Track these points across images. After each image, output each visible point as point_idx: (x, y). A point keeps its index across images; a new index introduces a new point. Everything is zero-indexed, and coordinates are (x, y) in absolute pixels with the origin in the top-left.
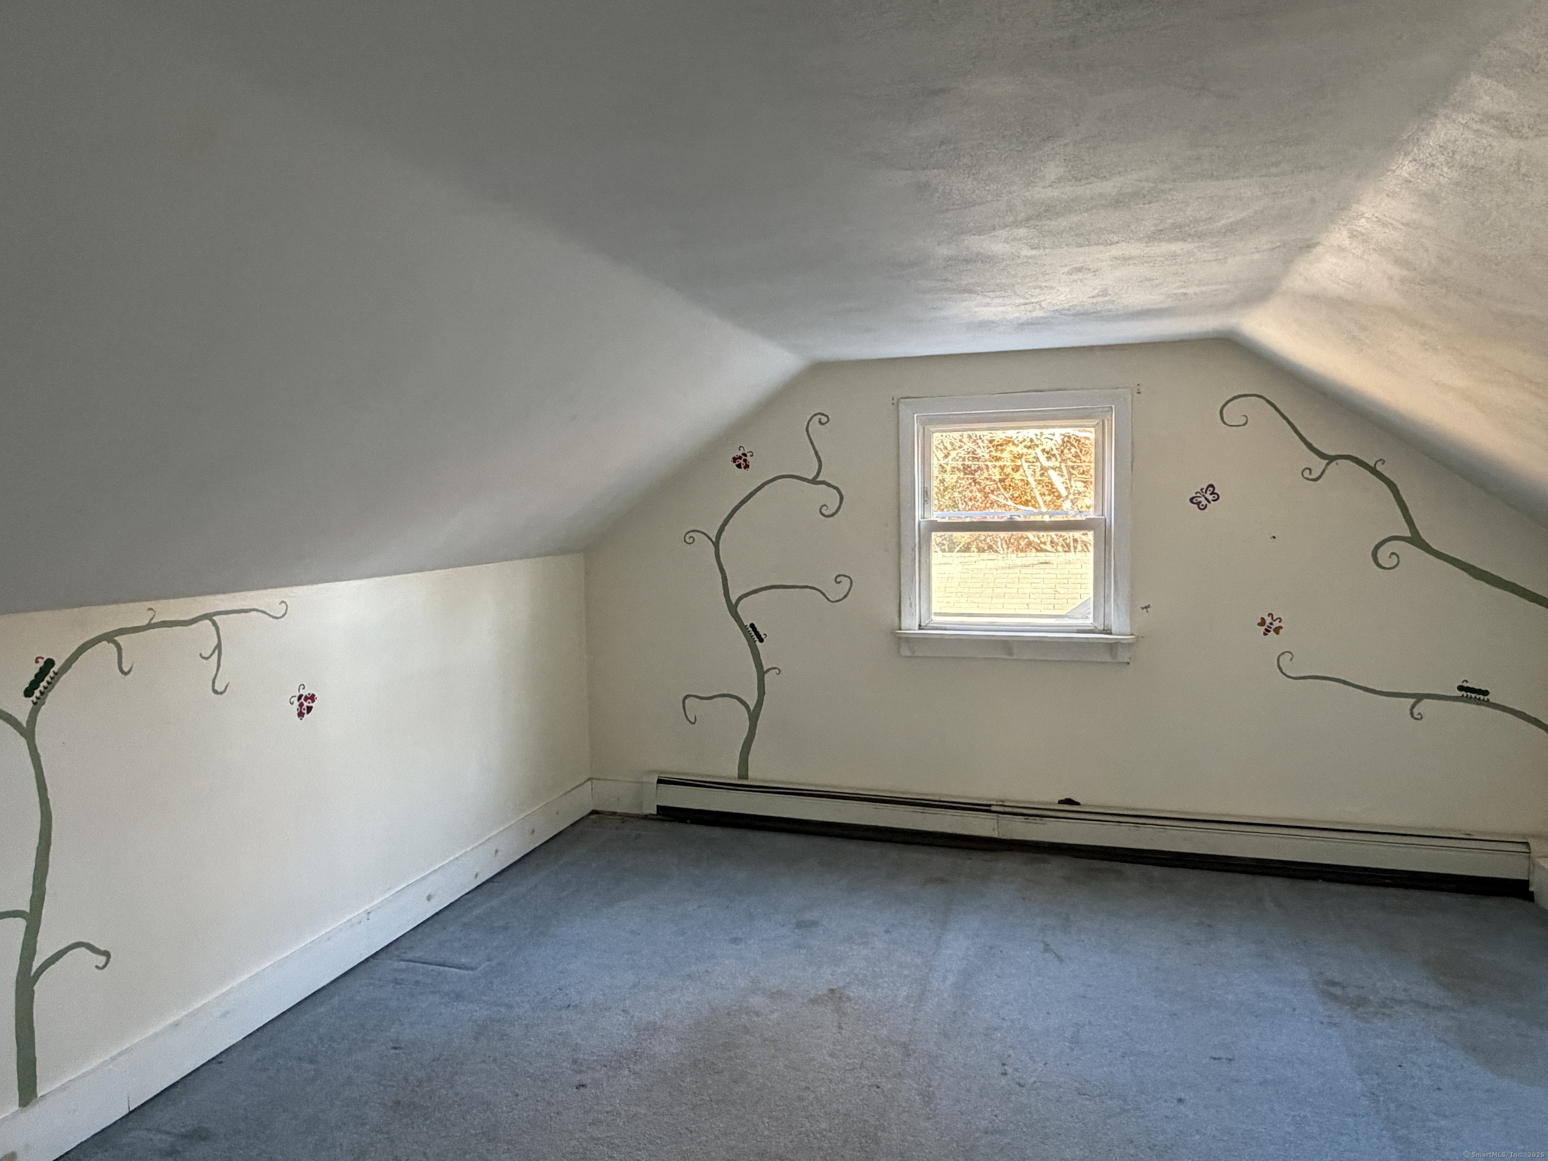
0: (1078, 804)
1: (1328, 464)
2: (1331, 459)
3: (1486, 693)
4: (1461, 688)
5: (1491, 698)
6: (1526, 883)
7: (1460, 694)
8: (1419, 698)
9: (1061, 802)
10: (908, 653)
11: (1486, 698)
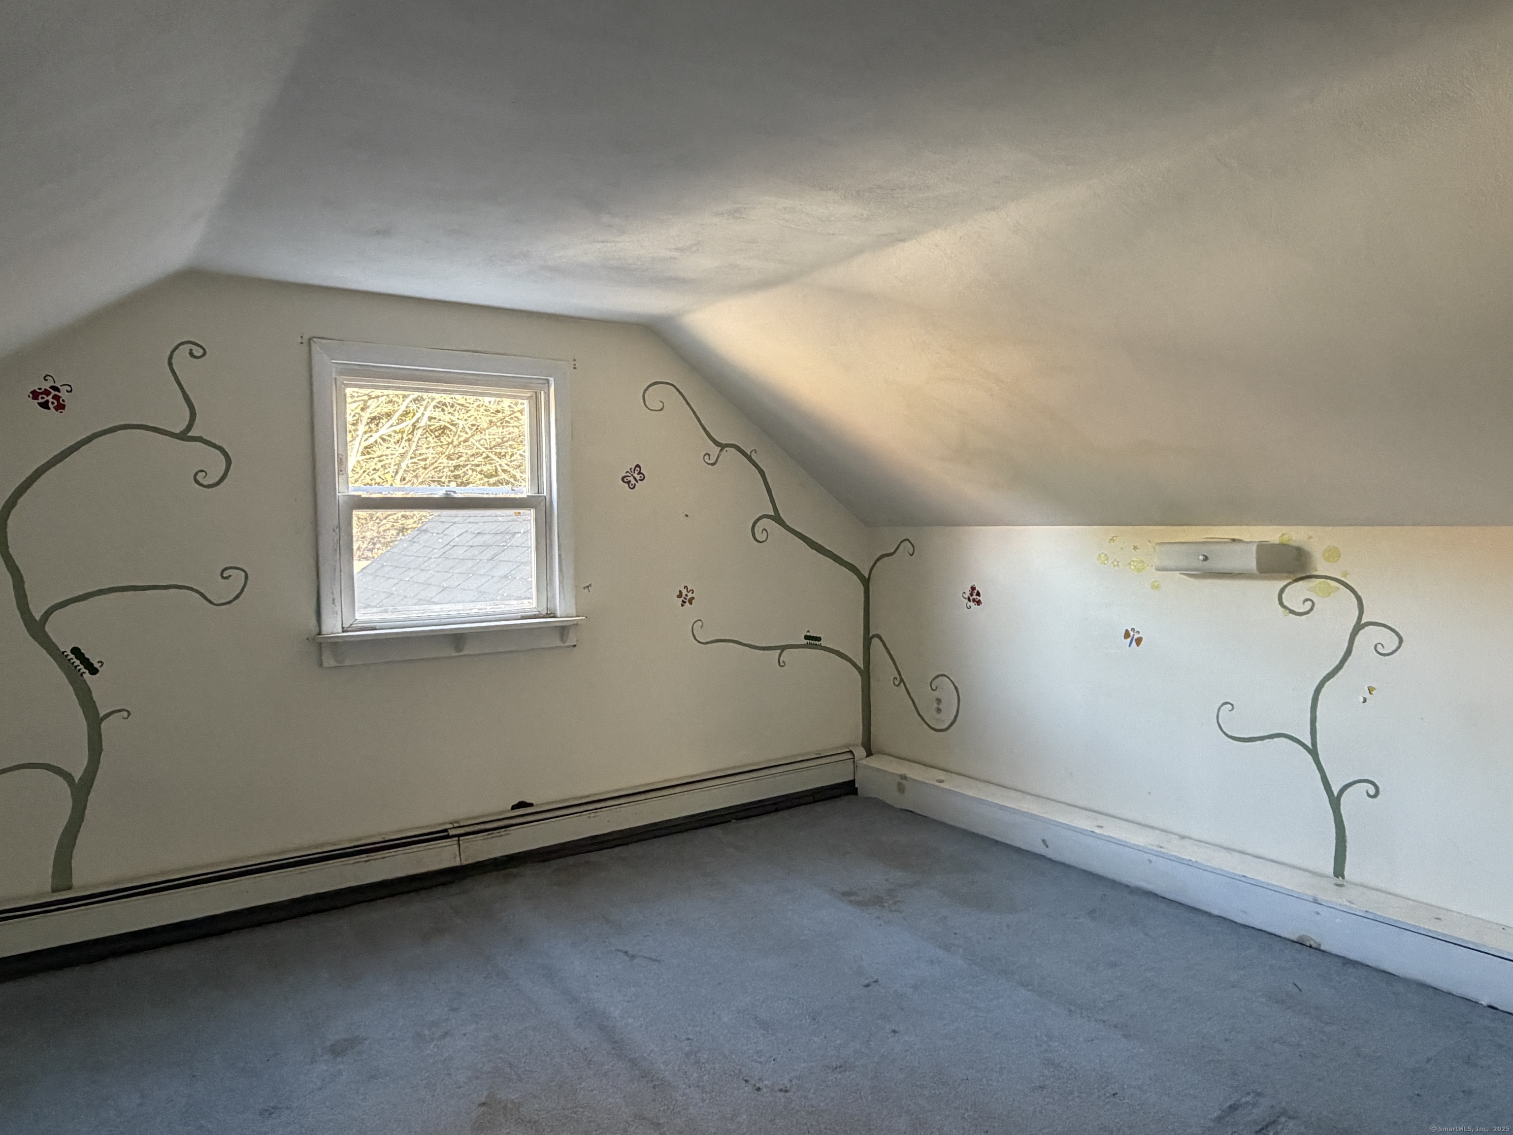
0: (531, 805)
1: (721, 451)
2: (723, 446)
3: (819, 639)
4: (806, 637)
5: (822, 643)
6: (852, 783)
7: (805, 642)
8: (783, 648)
9: (514, 807)
10: (333, 663)
11: (819, 643)
